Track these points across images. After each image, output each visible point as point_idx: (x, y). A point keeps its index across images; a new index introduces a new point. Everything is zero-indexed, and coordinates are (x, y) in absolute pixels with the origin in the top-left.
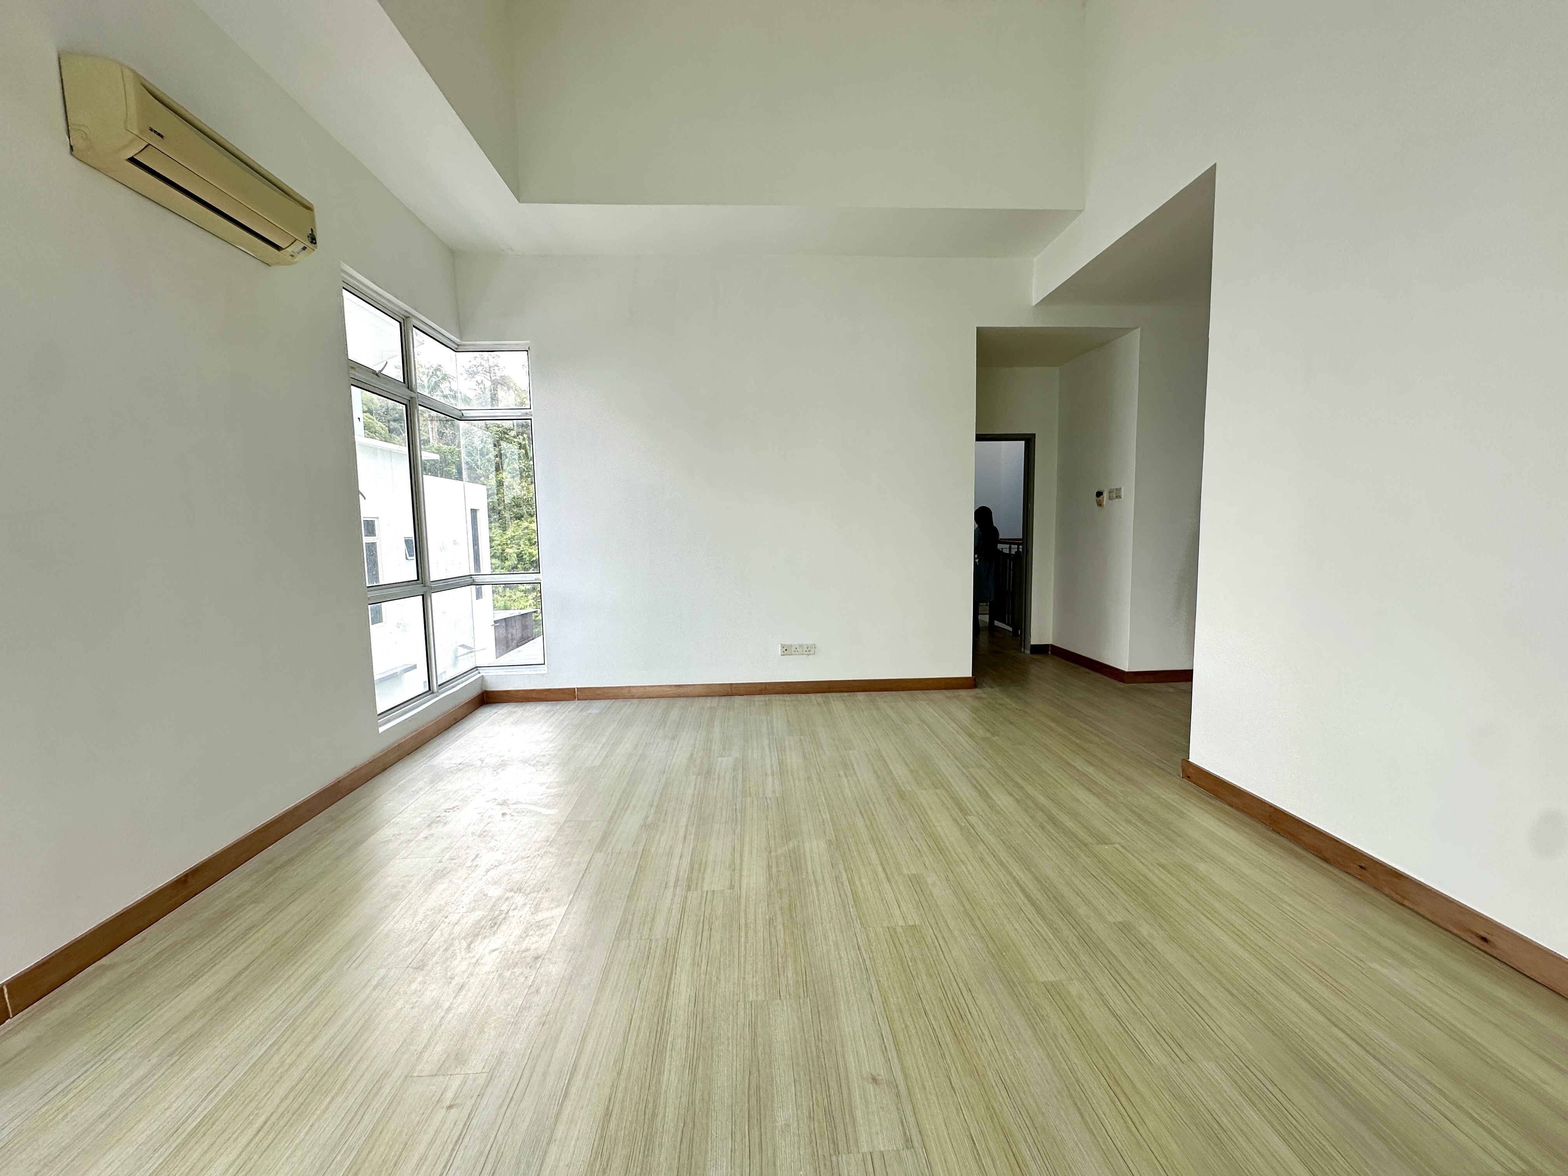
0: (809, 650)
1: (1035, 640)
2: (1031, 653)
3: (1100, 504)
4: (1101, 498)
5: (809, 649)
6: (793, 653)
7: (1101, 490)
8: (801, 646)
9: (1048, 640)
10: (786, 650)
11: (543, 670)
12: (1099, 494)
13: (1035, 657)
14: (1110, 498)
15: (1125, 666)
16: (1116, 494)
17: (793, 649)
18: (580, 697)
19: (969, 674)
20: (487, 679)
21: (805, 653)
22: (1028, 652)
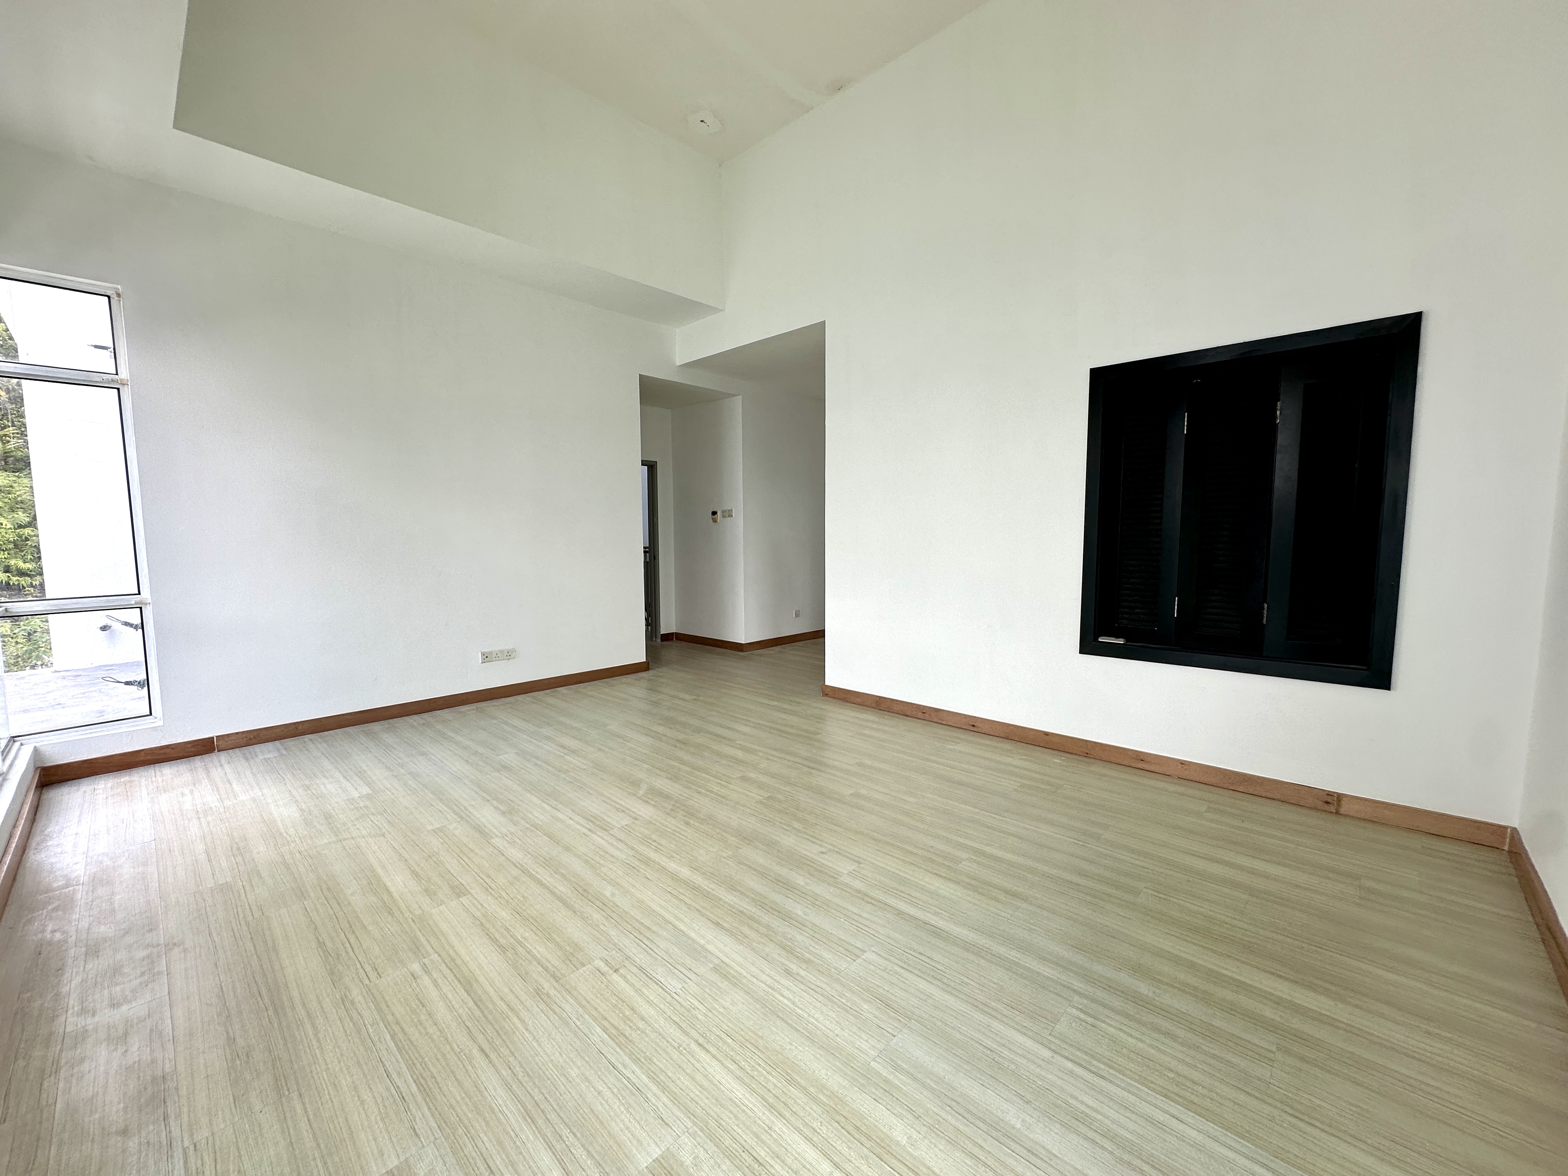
0: (509, 655)
1: (663, 631)
2: (662, 641)
3: (715, 521)
4: (716, 516)
5: (510, 653)
6: (494, 659)
7: (715, 510)
8: (502, 651)
9: (673, 629)
10: (486, 657)
11: (148, 722)
12: (714, 513)
13: (665, 643)
14: (723, 517)
15: (743, 641)
16: (728, 514)
17: (494, 655)
18: (221, 747)
19: (643, 659)
20: (43, 749)
21: (505, 658)
22: (659, 640)
